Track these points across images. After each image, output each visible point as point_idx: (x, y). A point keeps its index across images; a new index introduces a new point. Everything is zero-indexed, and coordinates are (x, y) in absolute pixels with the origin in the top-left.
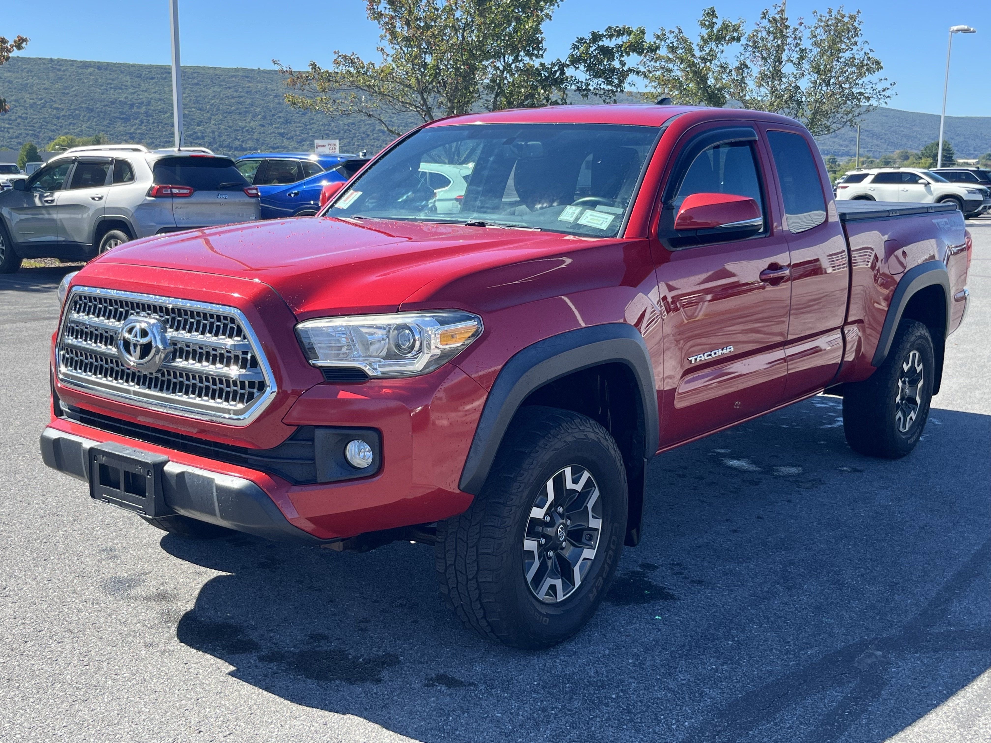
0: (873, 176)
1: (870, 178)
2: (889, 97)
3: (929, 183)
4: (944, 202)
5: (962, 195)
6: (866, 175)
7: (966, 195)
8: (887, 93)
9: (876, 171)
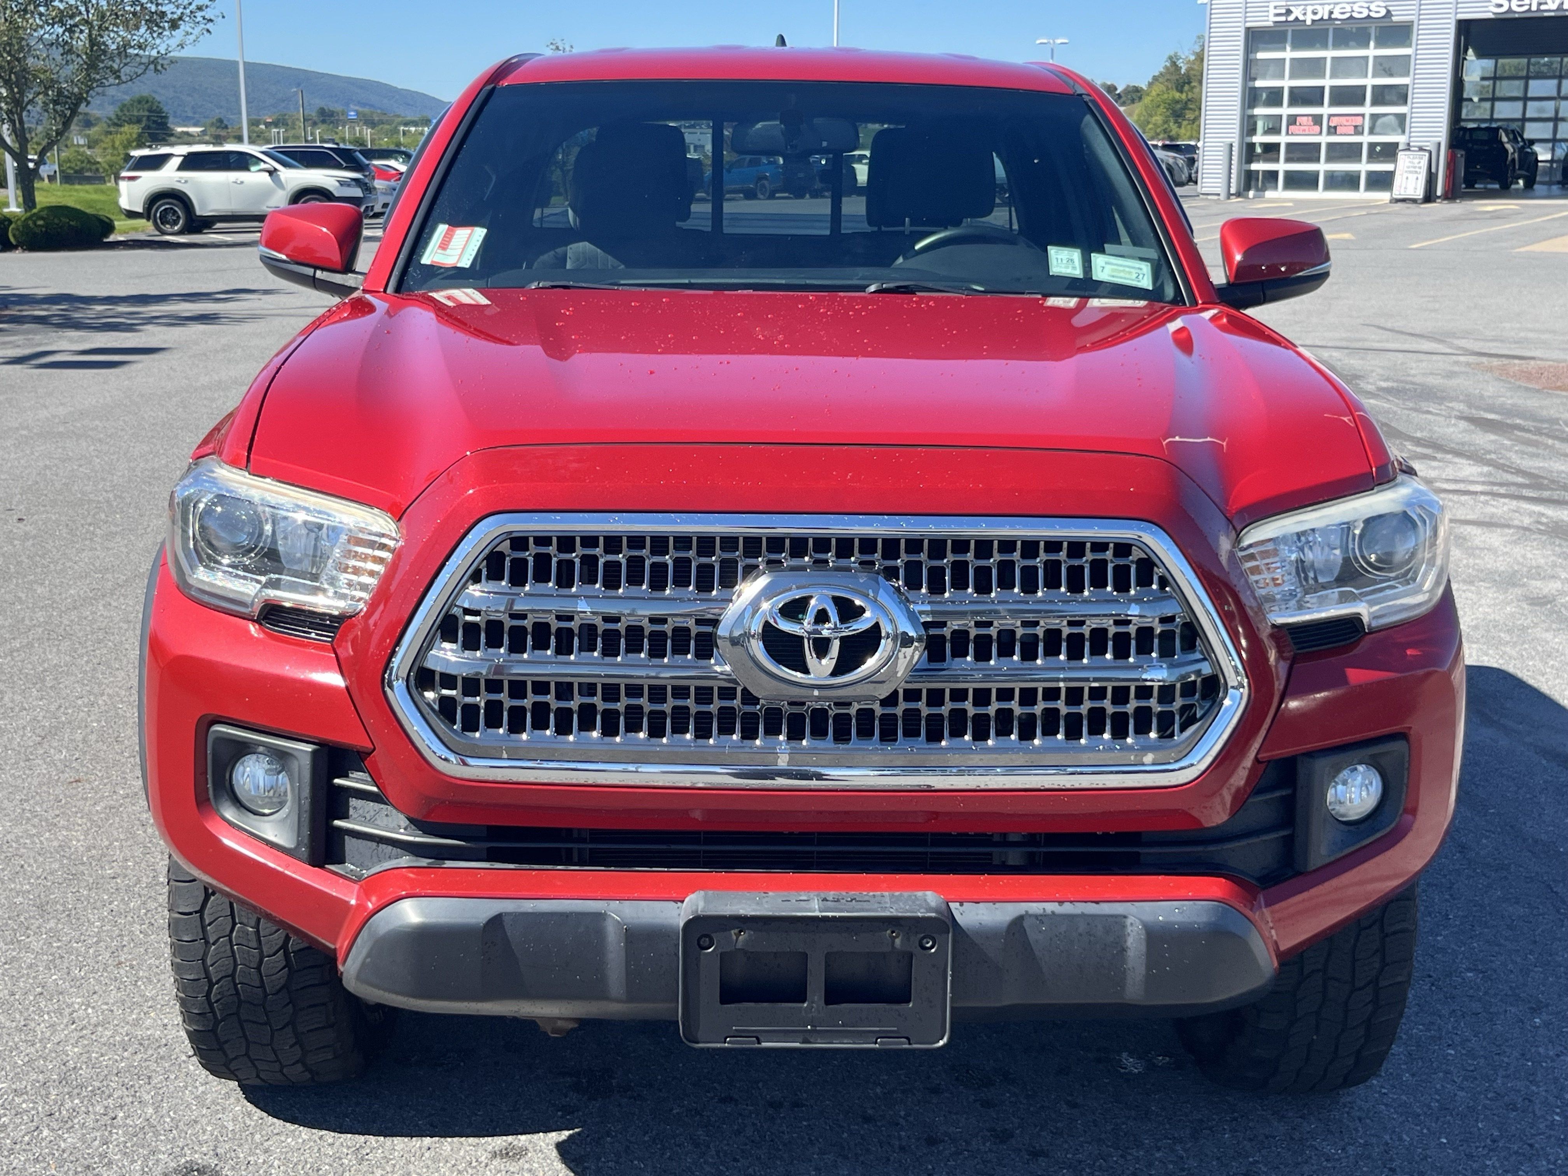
0: (181, 159)
1: (176, 162)
2: (211, 20)
3: (276, 170)
4: (304, 202)
5: (331, 189)
6: (166, 158)
7: (336, 188)
8: (208, 13)
9: (184, 150)
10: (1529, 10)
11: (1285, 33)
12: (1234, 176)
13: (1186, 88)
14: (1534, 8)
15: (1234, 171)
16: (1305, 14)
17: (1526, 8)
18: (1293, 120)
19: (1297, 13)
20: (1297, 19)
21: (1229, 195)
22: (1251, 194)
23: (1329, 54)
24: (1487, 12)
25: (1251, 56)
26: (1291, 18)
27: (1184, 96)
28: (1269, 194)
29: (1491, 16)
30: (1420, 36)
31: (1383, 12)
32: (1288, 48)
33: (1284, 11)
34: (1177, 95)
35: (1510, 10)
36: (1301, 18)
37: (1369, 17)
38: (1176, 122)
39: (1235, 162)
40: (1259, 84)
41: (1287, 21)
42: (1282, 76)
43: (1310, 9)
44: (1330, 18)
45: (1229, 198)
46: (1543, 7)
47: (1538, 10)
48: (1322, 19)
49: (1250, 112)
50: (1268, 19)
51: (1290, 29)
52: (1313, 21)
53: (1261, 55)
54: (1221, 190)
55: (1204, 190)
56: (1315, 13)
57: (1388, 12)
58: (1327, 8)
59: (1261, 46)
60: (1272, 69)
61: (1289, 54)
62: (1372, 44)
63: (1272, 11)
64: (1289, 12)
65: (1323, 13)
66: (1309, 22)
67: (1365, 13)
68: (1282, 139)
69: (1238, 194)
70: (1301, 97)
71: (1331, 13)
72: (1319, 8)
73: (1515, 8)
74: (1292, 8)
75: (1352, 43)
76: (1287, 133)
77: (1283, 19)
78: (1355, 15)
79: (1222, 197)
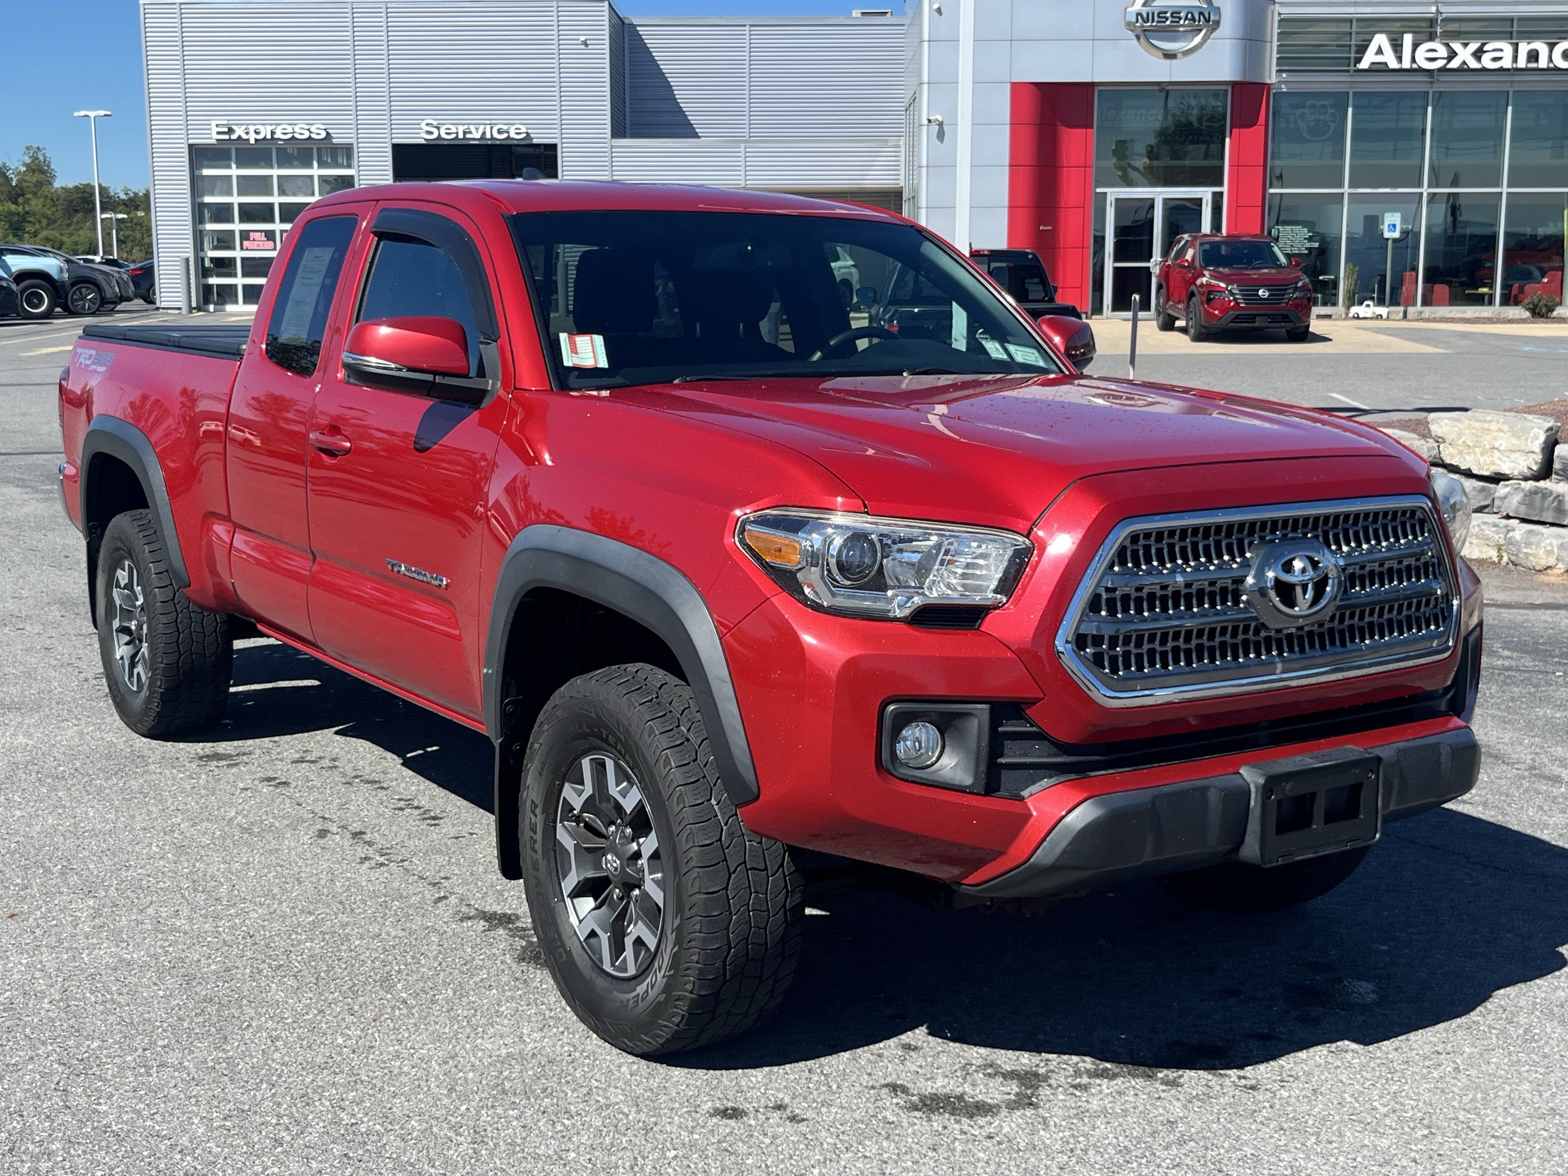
10: (457, 138)
11: (228, 151)
12: (193, 290)
13: (21, 200)
14: (461, 136)
15: (193, 285)
16: (247, 133)
17: (453, 136)
18: (245, 235)
19: (239, 132)
20: (240, 137)
21: (191, 309)
22: (211, 308)
23: (275, 172)
24: (419, 137)
25: (197, 173)
26: (234, 137)
27: (20, 209)
28: (229, 308)
29: (423, 142)
30: (361, 156)
31: (323, 135)
32: (234, 166)
33: (226, 130)
34: (13, 207)
35: (439, 137)
36: (244, 137)
37: (310, 138)
38: (15, 235)
39: (193, 277)
40: (208, 199)
41: (230, 139)
42: (229, 193)
43: (252, 129)
44: (272, 138)
45: (191, 312)
46: (468, 136)
47: (465, 138)
48: (265, 138)
49: (201, 227)
50: (211, 136)
51: (233, 148)
52: (256, 140)
53: (206, 172)
54: (183, 304)
55: (163, 305)
56: (257, 133)
57: (328, 134)
58: (269, 128)
59: (205, 163)
60: (219, 184)
61: (234, 172)
62: (315, 164)
63: (215, 130)
64: (231, 131)
65: (265, 132)
66: (252, 141)
67: (306, 135)
68: (237, 254)
69: (199, 309)
70: (250, 213)
71: (273, 133)
72: (261, 128)
73: (444, 136)
74: (234, 127)
75: (295, 163)
76: (242, 248)
77: (226, 137)
78: (297, 136)
79: (184, 311)
